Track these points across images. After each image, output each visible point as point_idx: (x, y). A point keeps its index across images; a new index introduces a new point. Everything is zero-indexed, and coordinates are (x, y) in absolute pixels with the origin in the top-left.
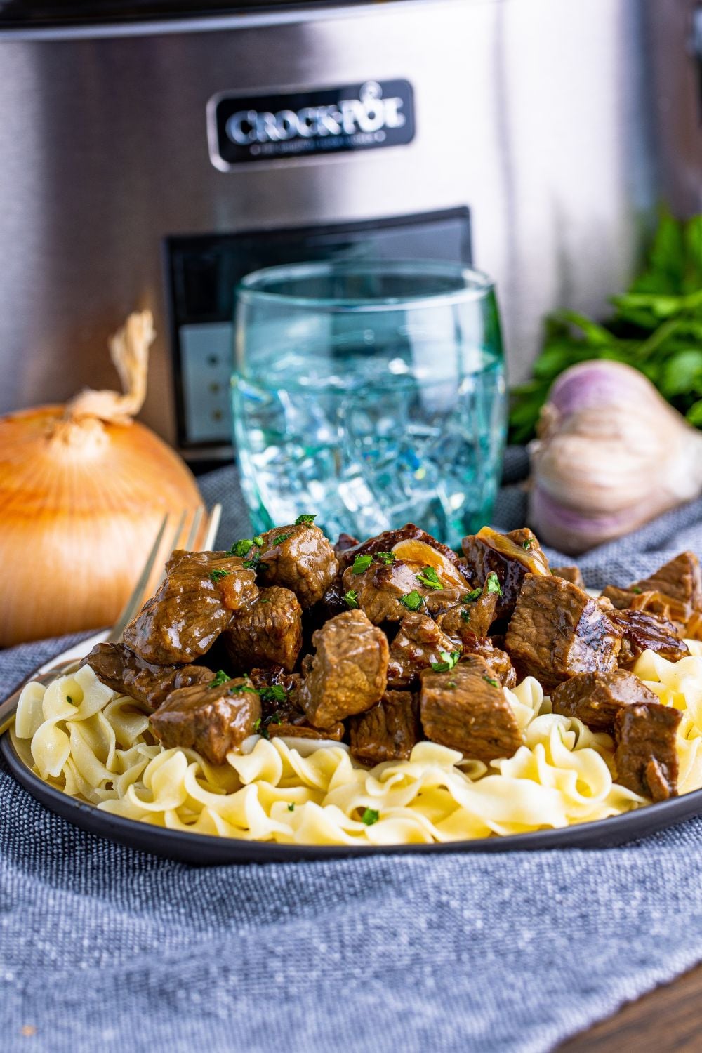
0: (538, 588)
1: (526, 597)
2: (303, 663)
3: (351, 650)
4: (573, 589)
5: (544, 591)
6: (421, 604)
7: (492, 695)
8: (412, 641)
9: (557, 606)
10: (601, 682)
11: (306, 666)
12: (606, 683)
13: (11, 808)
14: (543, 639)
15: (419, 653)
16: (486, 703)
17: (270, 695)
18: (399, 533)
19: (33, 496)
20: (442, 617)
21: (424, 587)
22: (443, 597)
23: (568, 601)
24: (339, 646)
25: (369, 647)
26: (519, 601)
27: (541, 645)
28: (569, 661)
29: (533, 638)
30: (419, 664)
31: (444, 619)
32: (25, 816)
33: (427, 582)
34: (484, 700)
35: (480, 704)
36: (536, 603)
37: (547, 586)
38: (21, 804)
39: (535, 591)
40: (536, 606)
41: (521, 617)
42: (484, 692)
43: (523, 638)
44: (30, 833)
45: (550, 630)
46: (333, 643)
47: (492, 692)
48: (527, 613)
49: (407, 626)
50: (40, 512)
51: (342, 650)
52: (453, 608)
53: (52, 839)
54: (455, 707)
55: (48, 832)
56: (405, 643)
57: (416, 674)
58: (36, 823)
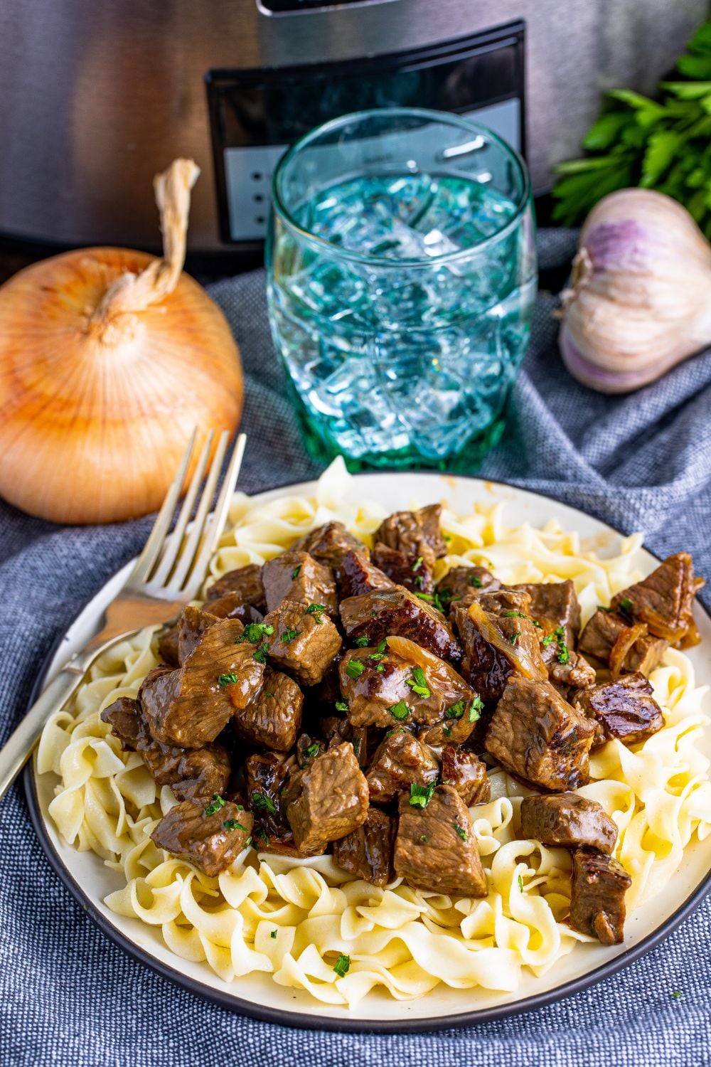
0: (519, 697)
1: (507, 702)
2: (298, 745)
3: (331, 812)
4: (551, 702)
5: (523, 700)
6: (407, 715)
7: (459, 855)
8: (395, 763)
9: (535, 717)
10: (565, 821)
11: (301, 750)
12: (569, 821)
13: (30, 866)
14: (519, 745)
15: (401, 772)
16: (453, 867)
17: (262, 802)
18: (396, 611)
19: (67, 404)
20: (424, 734)
21: (413, 693)
22: (428, 708)
23: (545, 714)
24: (321, 803)
25: (349, 806)
26: (501, 703)
27: (517, 751)
28: (540, 773)
29: (510, 744)
30: (400, 783)
31: (426, 736)
32: (42, 880)
33: (416, 688)
34: (451, 862)
35: (447, 868)
36: (517, 710)
37: (526, 696)
38: (39, 865)
39: (515, 699)
40: (516, 713)
41: (501, 721)
42: (453, 849)
43: (502, 742)
44: (46, 897)
45: (526, 736)
46: (317, 800)
47: (461, 849)
48: (507, 717)
49: (391, 748)
50: (73, 422)
51: (323, 810)
52: (437, 724)
53: (65, 907)
54: (424, 868)
55: (62, 900)
56: (388, 764)
57: (397, 792)
58: (52, 889)
